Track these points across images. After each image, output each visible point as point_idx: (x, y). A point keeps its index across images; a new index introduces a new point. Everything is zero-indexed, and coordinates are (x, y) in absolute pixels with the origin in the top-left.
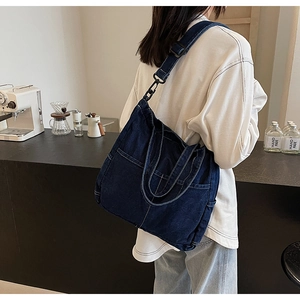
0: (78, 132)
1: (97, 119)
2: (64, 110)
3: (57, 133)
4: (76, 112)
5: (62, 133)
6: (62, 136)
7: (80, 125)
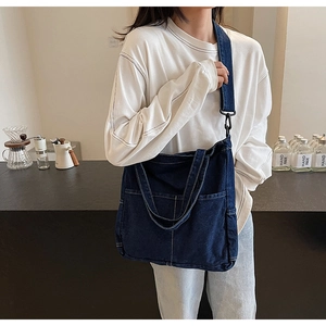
0: (43, 163)
1: (67, 145)
2: (23, 137)
3: (14, 167)
4: (38, 139)
5: (21, 166)
6: (21, 170)
7: (44, 155)
